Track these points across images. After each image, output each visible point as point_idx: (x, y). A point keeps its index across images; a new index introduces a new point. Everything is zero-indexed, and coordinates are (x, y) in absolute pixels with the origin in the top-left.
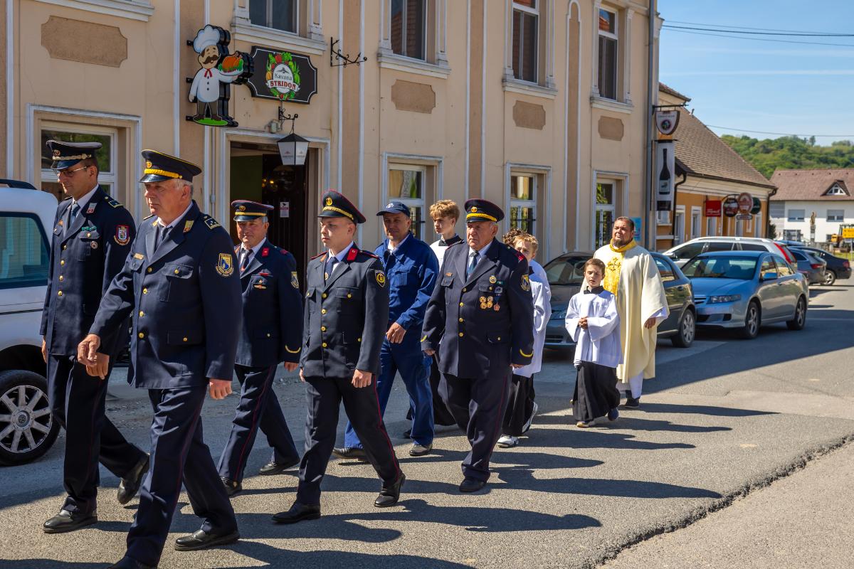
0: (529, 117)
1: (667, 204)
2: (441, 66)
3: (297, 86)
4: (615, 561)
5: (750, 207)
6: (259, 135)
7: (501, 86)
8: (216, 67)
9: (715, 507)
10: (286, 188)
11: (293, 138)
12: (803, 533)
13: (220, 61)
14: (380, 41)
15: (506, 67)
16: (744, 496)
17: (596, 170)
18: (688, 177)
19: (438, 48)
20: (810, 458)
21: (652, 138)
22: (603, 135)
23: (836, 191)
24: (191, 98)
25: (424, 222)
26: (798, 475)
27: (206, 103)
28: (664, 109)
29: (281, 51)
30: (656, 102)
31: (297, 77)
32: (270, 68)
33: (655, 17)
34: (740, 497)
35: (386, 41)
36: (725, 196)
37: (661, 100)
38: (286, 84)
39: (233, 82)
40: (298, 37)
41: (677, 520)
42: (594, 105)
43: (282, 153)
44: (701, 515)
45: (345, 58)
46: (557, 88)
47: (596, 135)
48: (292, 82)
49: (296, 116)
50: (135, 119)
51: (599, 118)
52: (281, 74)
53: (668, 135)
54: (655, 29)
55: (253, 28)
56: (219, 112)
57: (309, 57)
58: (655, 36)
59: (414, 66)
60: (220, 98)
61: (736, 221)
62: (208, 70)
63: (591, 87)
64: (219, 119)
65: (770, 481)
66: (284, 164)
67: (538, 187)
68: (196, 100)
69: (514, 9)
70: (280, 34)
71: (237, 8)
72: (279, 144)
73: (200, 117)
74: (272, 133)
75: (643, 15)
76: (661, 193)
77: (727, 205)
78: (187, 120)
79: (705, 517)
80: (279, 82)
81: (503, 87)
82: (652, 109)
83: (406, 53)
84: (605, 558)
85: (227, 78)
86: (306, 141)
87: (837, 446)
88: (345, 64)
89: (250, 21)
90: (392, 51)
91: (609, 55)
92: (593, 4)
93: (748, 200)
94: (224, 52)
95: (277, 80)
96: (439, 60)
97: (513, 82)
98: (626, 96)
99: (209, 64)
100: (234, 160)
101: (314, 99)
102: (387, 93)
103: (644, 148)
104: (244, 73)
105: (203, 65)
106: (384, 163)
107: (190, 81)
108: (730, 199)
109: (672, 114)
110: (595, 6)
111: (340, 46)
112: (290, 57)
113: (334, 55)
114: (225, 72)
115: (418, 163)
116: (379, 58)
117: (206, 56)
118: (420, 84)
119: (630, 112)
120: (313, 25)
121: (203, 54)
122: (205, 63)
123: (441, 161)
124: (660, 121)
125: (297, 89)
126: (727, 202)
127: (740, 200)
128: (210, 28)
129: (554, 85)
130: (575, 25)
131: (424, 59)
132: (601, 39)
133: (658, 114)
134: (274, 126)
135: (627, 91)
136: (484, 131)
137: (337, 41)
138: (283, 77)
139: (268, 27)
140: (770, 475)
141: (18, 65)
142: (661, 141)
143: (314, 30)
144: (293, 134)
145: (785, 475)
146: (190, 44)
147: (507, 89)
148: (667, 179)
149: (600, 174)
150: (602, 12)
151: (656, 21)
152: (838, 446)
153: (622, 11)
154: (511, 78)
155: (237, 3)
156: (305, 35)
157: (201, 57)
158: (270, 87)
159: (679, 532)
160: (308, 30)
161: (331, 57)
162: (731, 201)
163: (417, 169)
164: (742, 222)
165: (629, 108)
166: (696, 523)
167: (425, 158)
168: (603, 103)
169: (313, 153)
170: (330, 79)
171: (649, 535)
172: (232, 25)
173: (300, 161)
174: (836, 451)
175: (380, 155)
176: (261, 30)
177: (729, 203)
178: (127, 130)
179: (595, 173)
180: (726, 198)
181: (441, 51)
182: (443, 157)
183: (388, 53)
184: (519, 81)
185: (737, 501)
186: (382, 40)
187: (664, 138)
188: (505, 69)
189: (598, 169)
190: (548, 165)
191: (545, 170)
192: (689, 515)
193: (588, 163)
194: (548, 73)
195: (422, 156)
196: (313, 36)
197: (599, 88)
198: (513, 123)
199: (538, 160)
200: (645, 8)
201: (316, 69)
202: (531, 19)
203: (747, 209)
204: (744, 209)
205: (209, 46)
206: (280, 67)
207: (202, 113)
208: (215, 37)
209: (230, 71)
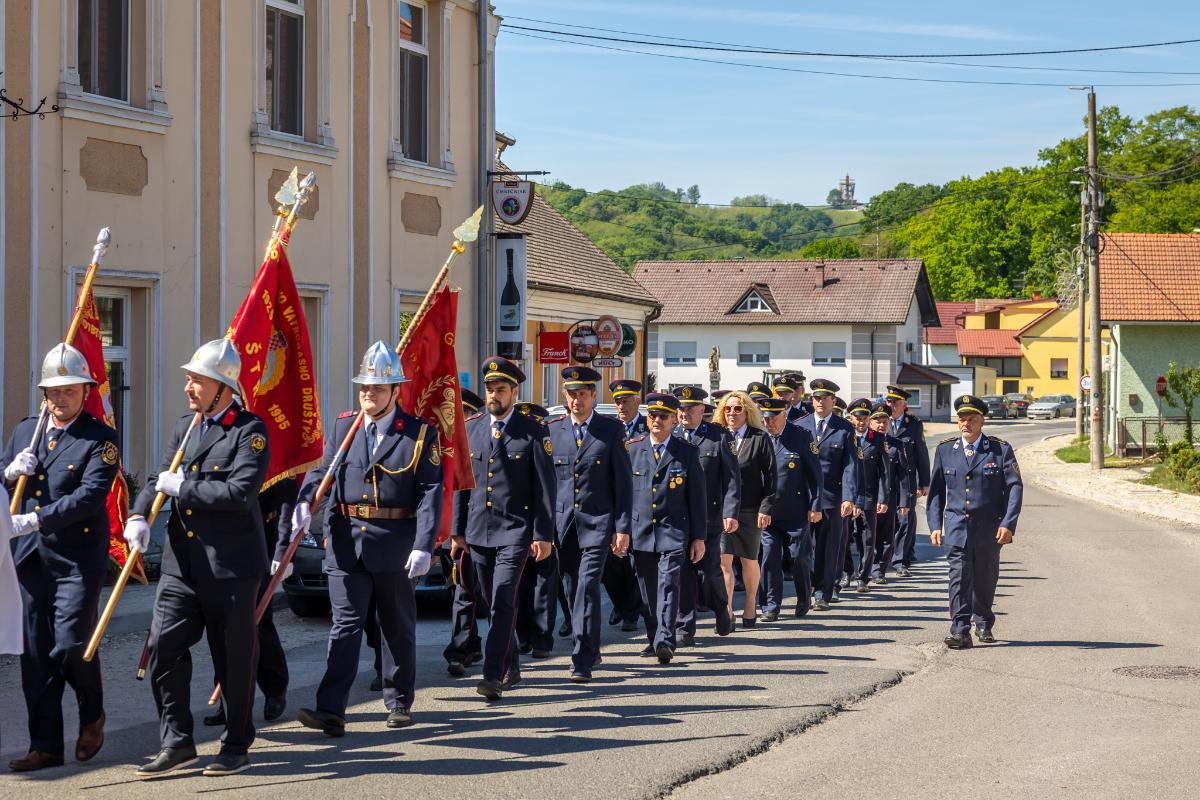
1: (515, 348)
2: (157, 111)
5: (617, 343)
7: (247, 145)
9: (753, 751)
14: (61, 71)
15: (258, 110)
16: (780, 742)
17: (399, 290)
19: (151, 81)
21: (487, 229)
22: (409, 227)
23: (754, 305)
25: (128, 388)
26: (833, 723)
28: (505, 178)
30: (492, 165)
33: (488, 14)
35: (72, 71)
36: (573, 322)
41: (719, 761)
42: (395, 174)
44: (742, 758)
45: (15, 105)
46: (336, 145)
47: (398, 226)
51: (403, 196)
53: (514, 224)
54: (489, 36)
58: (489, 48)
59: (119, 114)
63: (389, 141)
65: (803, 728)
69: (268, 6)
75: (472, 12)
76: (504, 328)
77: (576, 341)
79: (746, 760)
81: (253, 145)
82: (485, 178)
83: (97, 90)
84: (662, 794)
87: (868, 693)
88: (15, 115)
90: (81, 88)
91: (416, 77)
93: (613, 329)
96: (152, 101)
97: (268, 137)
98: (444, 157)
102: (73, 163)
103: (474, 249)
106: (69, 284)
108: (583, 328)
109: (522, 187)
115: (121, 284)
116: (63, 101)
118: (124, 144)
119: (451, 184)
123: (158, 280)
124: (499, 199)
126: (577, 334)
127: (597, 330)
129: (332, 140)
130: (362, 32)
131: (126, 100)
132: (403, 53)
133: (496, 186)
135: (446, 148)
136: (223, 225)
142: (503, 236)
145: (817, 722)
147: (259, 149)
148: (515, 304)
149: (407, 296)
150: (402, 6)
151: (489, 20)
152: (870, 694)
153: (436, 4)
154: (264, 128)
159: (724, 774)
162: (585, 332)
165: (451, 178)
166: (738, 766)
167: (134, 275)
168: (408, 170)
171: (696, 776)
174: (869, 699)
175: (62, 272)
177: (581, 336)
179: (397, 295)
180: (575, 328)
181: (156, 86)
182: (161, 272)
183: (75, 91)
184: (277, 134)
185: (773, 747)
186: (66, 70)
187: (509, 228)
188: (254, 113)
189: (402, 287)
190: (323, 283)
191: (319, 291)
192: (729, 758)
193: (386, 277)
194: (321, 120)
195: (129, 272)
197: (402, 142)
198: (268, 208)
199: (307, 274)
200: (472, 1)
202: (293, 24)
203: (612, 347)
204: (607, 346)
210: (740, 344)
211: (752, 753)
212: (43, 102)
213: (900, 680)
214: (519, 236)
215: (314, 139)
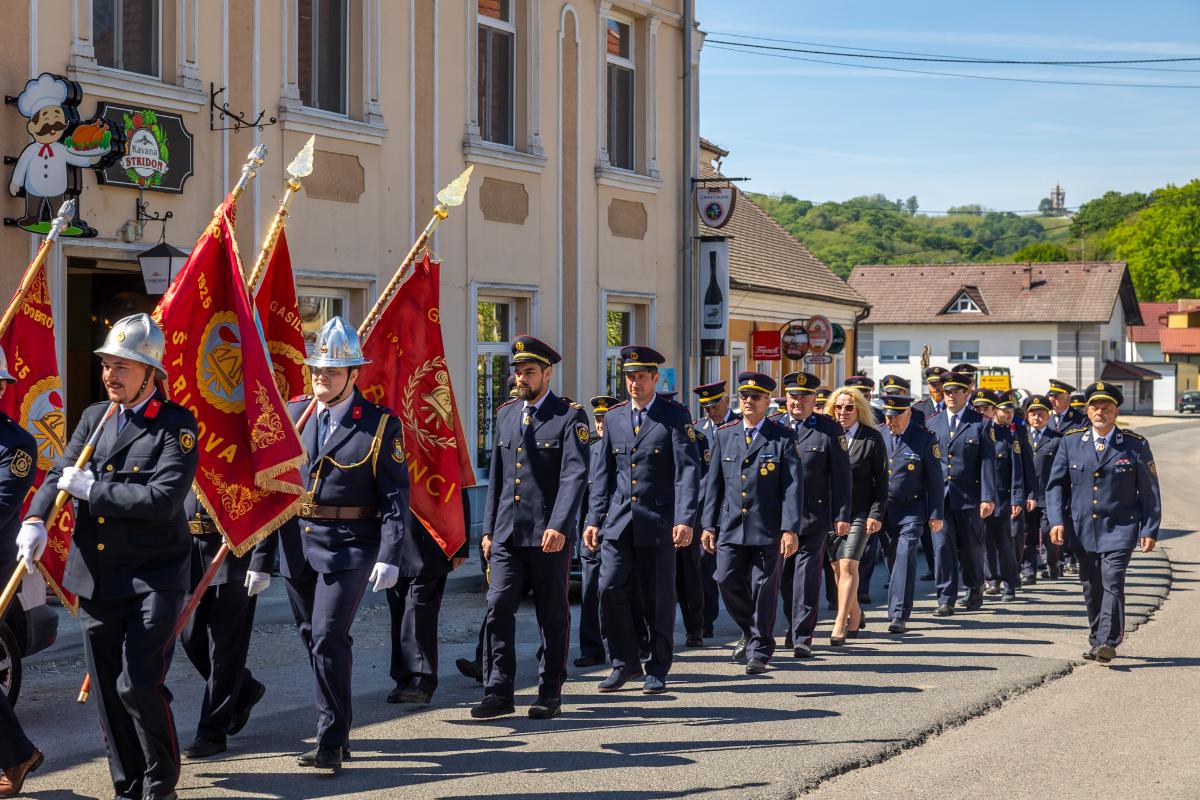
0: (504, 203)
1: (718, 345)
2: (373, 123)
3: (164, 165)
4: (818, 791)
5: (827, 341)
6: (111, 245)
7: (459, 155)
8: (61, 140)
11: (163, 251)
13: (68, 132)
14: (282, 86)
15: (469, 122)
16: (938, 734)
17: (607, 291)
19: (367, 95)
21: (691, 233)
22: (616, 231)
23: (964, 306)
24: (14, 190)
27: (41, 198)
28: (709, 185)
29: (142, 109)
30: (696, 172)
31: (165, 150)
33: (692, 29)
35: (292, 86)
36: (785, 322)
37: (702, 165)
38: (149, 163)
39: (92, 167)
40: (162, 85)
41: (871, 755)
42: (602, 181)
43: (147, 276)
44: (896, 751)
45: (237, 118)
46: (545, 154)
47: (606, 230)
48: (156, 158)
49: (169, 215)
51: (610, 202)
52: (141, 145)
53: (718, 227)
54: (693, 51)
55: (101, 73)
57: (180, 116)
58: (693, 61)
59: (337, 126)
60: (68, 191)
62: (47, 145)
63: (597, 151)
66: (149, 292)
67: (516, 320)
68: (22, 192)
69: (479, 24)
70: (136, 80)
71: (77, 41)
72: (141, 259)
73: (31, 220)
74: (128, 242)
75: (676, 28)
76: (707, 327)
77: (788, 339)
78: (6, 224)
80: (139, 159)
81: (465, 154)
82: (689, 185)
83: (317, 104)
84: (808, 787)
85: (81, 160)
87: (1035, 685)
88: (235, 128)
89: (96, 60)
90: (301, 102)
91: (623, 90)
92: (598, 12)
93: (824, 328)
94: (73, 118)
95: (138, 155)
96: (369, 114)
97: (479, 146)
98: (650, 165)
99: (48, 135)
101: (191, 185)
103: (679, 252)
104: (112, 151)
105: (37, 137)
107: (12, 161)
108: (795, 327)
109: (724, 192)
110: (601, 15)
111: (223, 99)
112: (151, 117)
113: (217, 112)
114: (77, 149)
115: (339, 285)
116: (283, 114)
117: (42, 122)
118: (342, 155)
119: (656, 191)
120: (185, 64)
121: (35, 119)
122: (39, 134)
123: (375, 283)
124: (703, 204)
125: (164, 169)
126: (788, 333)
127: (809, 328)
128: (47, 79)
129: (541, 149)
130: (570, 48)
131: (345, 113)
132: (611, 67)
133: (701, 193)
134: (130, 230)
135: (652, 156)
137: (222, 90)
138: (146, 151)
139: (117, 68)
142: (705, 239)
143: (187, 73)
144: (164, 244)
145: (979, 714)
146: (11, 102)
147: (470, 158)
148: (717, 303)
149: (614, 296)
150: (610, 23)
151: (694, 36)
152: (1038, 685)
153: (642, 21)
154: (476, 139)
156: (173, 80)
157: (32, 124)
158: (125, 167)
160: (179, 73)
161: (212, 116)
162: (796, 331)
163: (333, 294)
165: (655, 184)
166: (892, 759)
167: (352, 277)
168: (615, 177)
170: (206, 150)
172: (70, 68)
176: (113, 75)
177: (793, 335)
179: (604, 295)
180: (787, 327)
181: (373, 100)
182: (377, 274)
183: (295, 105)
184: (490, 144)
186: (286, 85)
187: (715, 232)
188: (467, 125)
189: (609, 288)
190: (532, 284)
191: (529, 291)
193: (594, 278)
194: (531, 130)
195: (346, 274)
196: (187, 83)
197: (609, 151)
198: (480, 214)
199: (518, 276)
200: (677, 17)
201: (192, 136)
202: (504, 40)
203: (822, 345)
204: (818, 344)
205: (46, 106)
206: (140, 134)
207: (35, 214)
208: (59, 92)
209: (86, 149)
210: (951, 342)
212: (262, 115)
213: (1070, 671)
214: (721, 239)
215: (524, 149)
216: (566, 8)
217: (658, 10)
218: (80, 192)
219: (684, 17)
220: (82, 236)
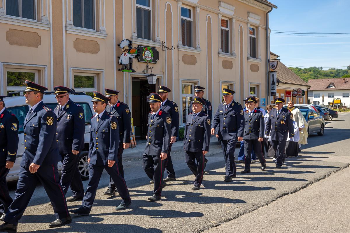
0: (227, 65)
1: (273, 93)
2: (198, 49)
4: (276, 202)
5: (301, 93)
6: (141, 74)
7: (217, 55)
8: (128, 53)
10: (149, 92)
11: (152, 75)
12: (331, 193)
13: (129, 51)
14: (178, 42)
16: (312, 184)
18: (279, 84)
19: (197, 43)
20: (330, 174)
21: (268, 71)
22: (252, 71)
23: (331, 87)
24: (120, 63)
26: (327, 178)
27: (125, 65)
29: (147, 47)
30: (269, 58)
31: (152, 55)
32: (144, 52)
33: (268, 29)
34: (310, 184)
36: (292, 90)
37: (271, 58)
38: (149, 57)
39: (134, 58)
40: (152, 42)
41: (292, 191)
42: (249, 60)
43: (148, 80)
44: (299, 189)
45: (168, 48)
46: (236, 55)
47: (250, 70)
48: (151, 56)
49: (153, 68)
50: (102, 71)
51: (250, 64)
52: (147, 54)
54: (268, 34)
55: (138, 39)
56: (129, 67)
57: (156, 48)
58: (268, 36)
60: (129, 63)
61: (296, 98)
62: (125, 54)
63: (248, 54)
64: (129, 70)
65: (319, 180)
66: (149, 84)
68: (121, 64)
69: (221, 29)
70: (146, 41)
71: (133, 33)
72: (148, 77)
73: (123, 69)
74: (145, 74)
75: (265, 29)
76: (272, 90)
77: (293, 93)
78: (118, 70)
79: (300, 190)
80: (147, 57)
81: (219, 55)
82: (268, 61)
83: (186, 45)
84: (273, 201)
85: (132, 56)
86: (156, 76)
87: (339, 170)
88: (168, 50)
89: (137, 37)
90: (182, 45)
91: (253, 43)
92: (247, 26)
93: (300, 91)
94: (130, 48)
96: (197, 47)
97: (222, 53)
98: (259, 57)
99: (126, 52)
100: (133, 83)
101: (158, 62)
102: (181, 59)
103: (266, 74)
104: (137, 54)
105: (123, 52)
106: (181, 82)
107: (119, 57)
108: (294, 91)
109: (275, 62)
110: (248, 27)
111: (165, 44)
112: (150, 48)
113: (164, 47)
114: (131, 54)
115: (191, 82)
116: (178, 47)
117: (124, 49)
118: (191, 55)
119: (261, 62)
120: (157, 37)
121: (123, 49)
122: (124, 52)
124: (271, 65)
125: (152, 59)
126: (293, 92)
127: (297, 91)
128: (126, 40)
129: (235, 54)
130: (241, 33)
131: (192, 47)
132: (250, 37)
133: (270, 62)
134: (145, 71)
135: (260, 55)
136: (212, 70)
137: (165, 42)
138: (148, 55)
139: (143, 38)
140: (319, 178)
141: (67, 55)
142: (272, 72)
143: (157, 39)
145: (323, 178)
146: (119, 45)
147: (220, 56)
148: (274, 85)
149: (251, 84)
150: (250, 28)
151: (268, 30)
153: (257, 28)
154: (221, 52)
155: (133, 31)
156: (154, 41)
158: (144, 58)
159: (293, 194)
160: (155, 39)
163: (191, 84)
164: (298, 99)
166: (298, 192)
167: (194, 80)
168: (252, 59)
169: (158, 79)
170: (163, 55)
171: (285, 195)
172: (132, 38)
173: (154, 83)
174: (338, 172)
175: (179, 80)
176: (141, 40)
178: (100, 74)
179: (250, 83)
182: (200, 80)
184: (224, 53)
185: (310, 186)
186: (179, 41)
187: (272, 71)
188: (219, 49)
189: (250, 82)
190: (234, 81)
191: (233, 83)
192: (296, 189)
193: (247, 80)
194: (233, 50)
196: (157, 41)
197: (250, 54)
198: (222, 67)
199: (231, 80)
200: (265, 27)
201: (158, 52)
202: (227, 32)
204: (299, 94)
205: (125, 46)
206: (147, 52)
207: (123, 68)
208: (127, 43)
209: (133, 54)
210: (329, 94)
211: (303, 188)
213: (348, 166)
214: (275, 72)
215: (232, 54)
216: (240, 25)
217: (260, 25)
218: (132, 63)
219: (266, 27)
220: (132, 72)
